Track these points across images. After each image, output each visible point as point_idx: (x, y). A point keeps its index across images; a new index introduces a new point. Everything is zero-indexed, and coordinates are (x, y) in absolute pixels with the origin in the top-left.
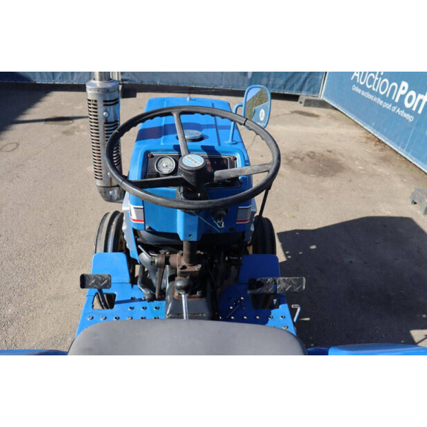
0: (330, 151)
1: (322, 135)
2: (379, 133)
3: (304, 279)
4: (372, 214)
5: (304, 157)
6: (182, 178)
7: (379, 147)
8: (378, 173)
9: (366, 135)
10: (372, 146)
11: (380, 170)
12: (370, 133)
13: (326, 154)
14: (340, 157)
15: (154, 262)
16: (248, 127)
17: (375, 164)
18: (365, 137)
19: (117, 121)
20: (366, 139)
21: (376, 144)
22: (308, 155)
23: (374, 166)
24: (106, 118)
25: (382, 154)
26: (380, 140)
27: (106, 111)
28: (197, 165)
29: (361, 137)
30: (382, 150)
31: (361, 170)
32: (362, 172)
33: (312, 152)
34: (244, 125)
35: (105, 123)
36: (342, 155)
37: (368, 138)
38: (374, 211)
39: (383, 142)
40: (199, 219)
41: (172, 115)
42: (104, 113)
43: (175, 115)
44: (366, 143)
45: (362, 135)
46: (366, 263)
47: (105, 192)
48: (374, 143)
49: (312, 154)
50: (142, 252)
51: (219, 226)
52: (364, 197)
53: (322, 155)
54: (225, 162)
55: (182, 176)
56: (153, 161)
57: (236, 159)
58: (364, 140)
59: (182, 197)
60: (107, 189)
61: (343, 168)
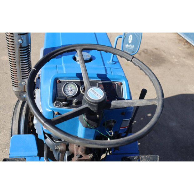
0: (156, 49)
1: (151, 37)
2: (188, 37)
3: (158, 157)
4: (184, 92)
5: (141, 53)
6: (87, 108)
7: (187, 46)
8: (186, 64)
9: (178, 38)
10: (183, 45)
11: (188, 62)
12: (181, 36)
13: (154, 50)
14: (163, 53)
15: (58, 149)
16: (134, 63)
17: (185, 58)
18: (178, 39)
19: (28, 46)
20: (178, 40)
21: (185, 44)
22: (144, 51)
23: (184, 59)
24: (21, 44)
25: (189, 51)
26: (187, 41)
27: (20, 39)
28: (99, 98)
29: (175, 39)
30: (188, 48)
31: (176, 62)
32: (177, 63)
33: (145, 49)
34: (131, 61)
35: (20, 48)
36: (164, 52)
37: (180, 40)
38: (185, 90)
39: (189, 43)
40: (96, 131)
41: (76, 51)
42: (19, 41)
43: (78, 52)
44: (179, 43)
45: (176, 38)
46: (182, 126)
47: (20, 95)
48: (183, 43)
49: (145, 51)
50: (47, 138)
51: (110, 135)
52: (179, 81)
53: (152, 52)
54: (114, 87)
55: (88, 106)
56: (61, 86)
57: (122, 84)
58: (177, 41)
59: (85, 118)
60: (21, 93)
61: (165, 60)
